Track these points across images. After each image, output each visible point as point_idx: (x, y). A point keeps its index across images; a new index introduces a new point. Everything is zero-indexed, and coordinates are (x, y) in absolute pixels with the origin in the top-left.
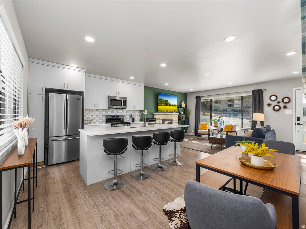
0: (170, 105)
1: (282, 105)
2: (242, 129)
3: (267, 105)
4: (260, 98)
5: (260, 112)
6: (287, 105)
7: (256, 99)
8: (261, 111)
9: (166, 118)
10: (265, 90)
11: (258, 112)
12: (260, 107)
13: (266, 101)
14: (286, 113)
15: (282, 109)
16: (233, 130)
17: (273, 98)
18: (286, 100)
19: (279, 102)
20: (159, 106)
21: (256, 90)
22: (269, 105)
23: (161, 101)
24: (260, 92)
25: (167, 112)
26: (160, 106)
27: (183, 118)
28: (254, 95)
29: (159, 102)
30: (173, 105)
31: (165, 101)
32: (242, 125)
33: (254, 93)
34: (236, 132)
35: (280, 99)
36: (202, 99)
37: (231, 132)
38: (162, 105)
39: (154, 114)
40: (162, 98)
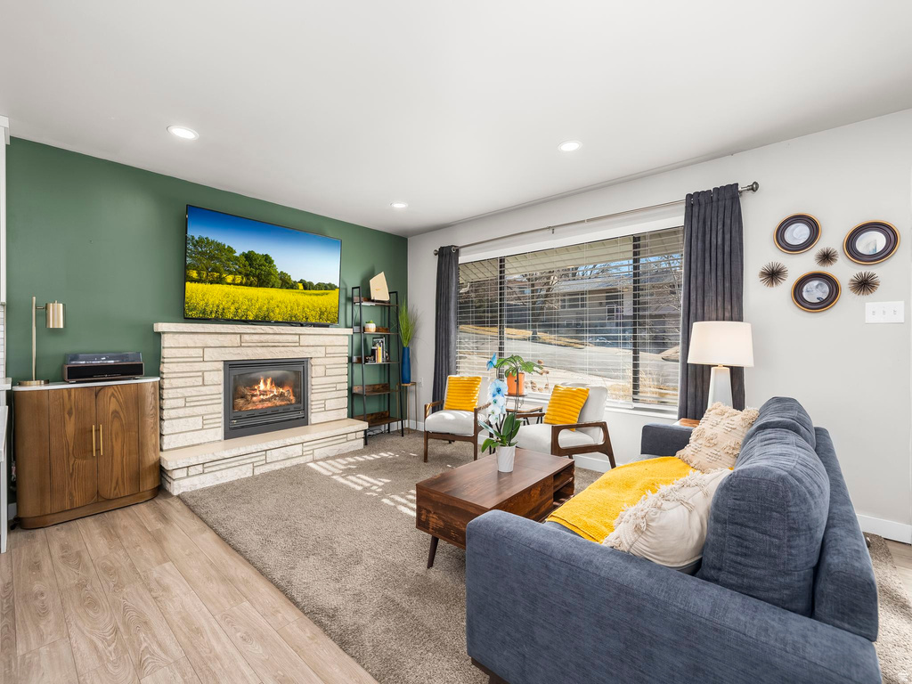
0: (286, 283)
1: (844, 271)
2: (635, 409)
3: (763, 274)
4: (727, 237)
5: (727, 314)
6: (878, 271)
7: (704, 242)
8: (730, 306)
9: (260, 350)
10: (754, 188)
11: (714, 316)
12: (727, 285)
13: (758, 251)
14: (870, 319)
15: (847, 295)
16: (589, 418)
17: (798, 233)
18: (872, 242)
19: (827, 257)
20: (193, 281)
21: (703, 193)
22: (773, 275)
23: (212, 258)
24: (728, 203)
25: (265, 321)
26: (199, 281)
27: (373, 352)
28: (695, 221)
29: (189, 260)
30: (307, 286)
31: (249, 257)
32: (636, 386)
33: (696, 209)
34: (603, 426)
35: (833, 238)
36: (462, 260)
37: (579, 427)
38: (220, 281)
39: (160, 327)
40: (219, 241)
